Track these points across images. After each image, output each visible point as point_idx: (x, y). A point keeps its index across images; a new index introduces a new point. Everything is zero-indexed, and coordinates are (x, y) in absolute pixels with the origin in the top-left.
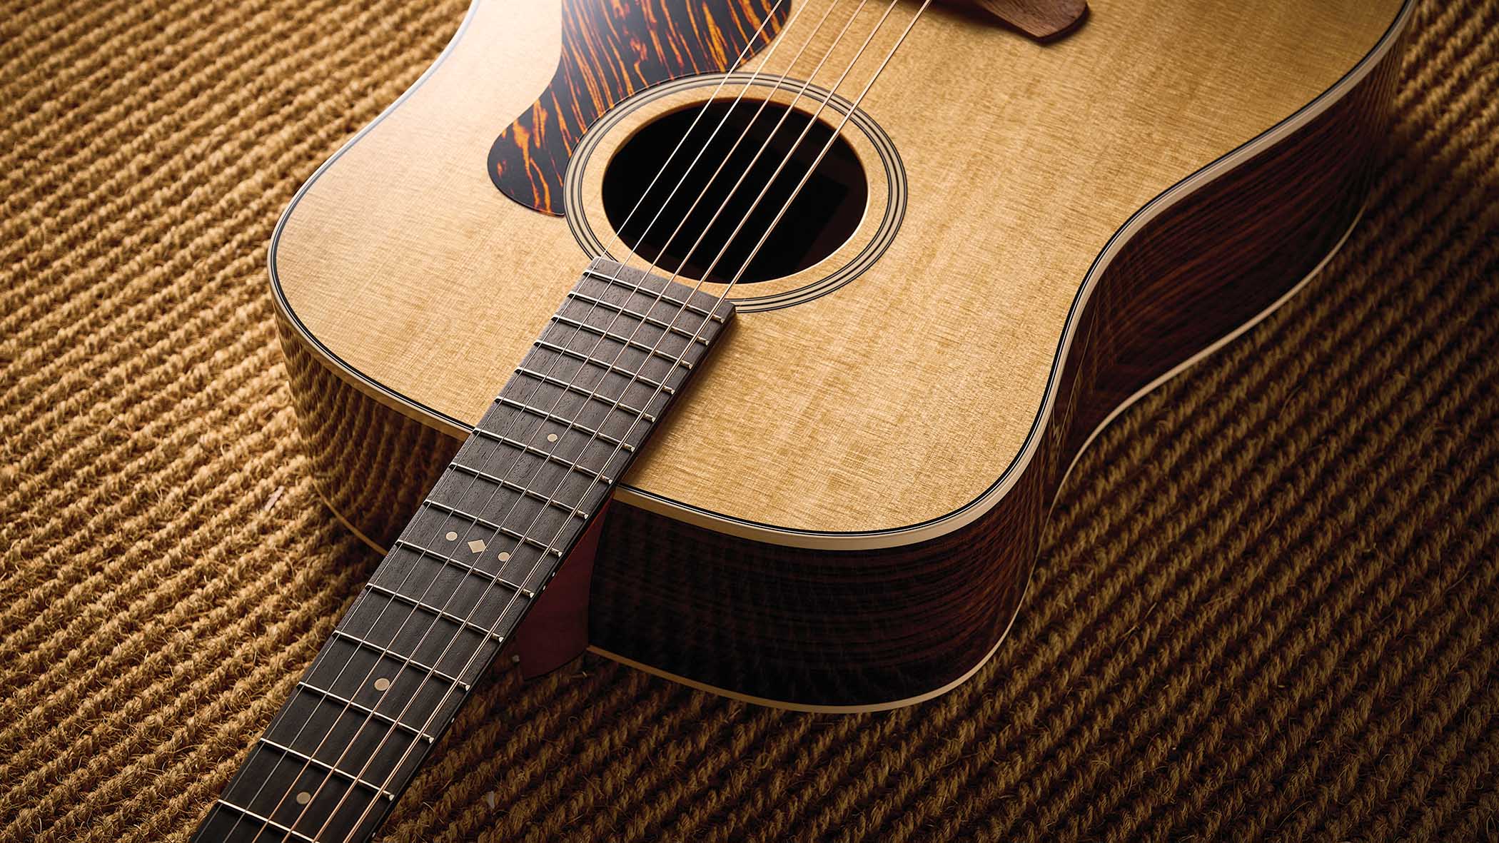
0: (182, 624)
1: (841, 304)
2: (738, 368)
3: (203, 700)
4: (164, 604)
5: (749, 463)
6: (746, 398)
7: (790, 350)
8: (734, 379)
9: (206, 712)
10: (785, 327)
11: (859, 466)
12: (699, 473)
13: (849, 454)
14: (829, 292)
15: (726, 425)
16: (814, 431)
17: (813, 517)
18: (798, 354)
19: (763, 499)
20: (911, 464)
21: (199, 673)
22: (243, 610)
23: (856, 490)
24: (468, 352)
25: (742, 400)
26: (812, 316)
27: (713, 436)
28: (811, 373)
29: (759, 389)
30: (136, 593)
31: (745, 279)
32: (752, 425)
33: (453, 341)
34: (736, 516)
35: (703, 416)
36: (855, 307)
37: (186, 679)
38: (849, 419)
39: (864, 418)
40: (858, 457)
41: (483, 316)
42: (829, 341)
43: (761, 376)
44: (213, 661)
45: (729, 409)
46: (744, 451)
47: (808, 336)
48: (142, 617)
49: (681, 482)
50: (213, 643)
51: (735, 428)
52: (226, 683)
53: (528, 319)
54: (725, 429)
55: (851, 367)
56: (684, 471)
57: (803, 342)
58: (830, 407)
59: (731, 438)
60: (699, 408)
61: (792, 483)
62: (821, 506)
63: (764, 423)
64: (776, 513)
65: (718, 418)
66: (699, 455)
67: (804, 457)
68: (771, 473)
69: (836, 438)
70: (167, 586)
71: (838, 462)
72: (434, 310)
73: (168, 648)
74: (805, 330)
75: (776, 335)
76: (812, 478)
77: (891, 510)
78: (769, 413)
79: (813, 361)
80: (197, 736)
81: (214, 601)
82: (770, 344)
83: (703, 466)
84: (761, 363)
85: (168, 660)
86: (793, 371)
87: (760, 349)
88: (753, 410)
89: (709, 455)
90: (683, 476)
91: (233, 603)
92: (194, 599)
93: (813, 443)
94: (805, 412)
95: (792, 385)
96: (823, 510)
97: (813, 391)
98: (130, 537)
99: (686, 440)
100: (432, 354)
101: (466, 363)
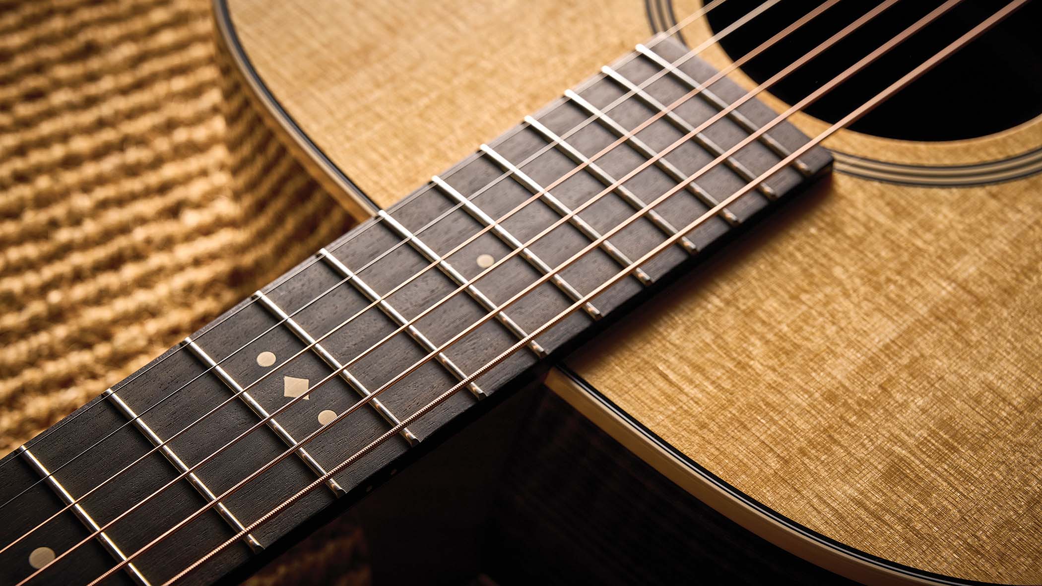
0: (86, 188)
1: (993, 204)
2: (808, 249)
3: (78, 276)
4: (71, 162)
5: (773, 398)
6: (804, 297)
7: (895, 247)
8: (795, 262)
9: (79, 292)
10: (899, 212)
11: (941, 459)
12: (687, 388)
13: (933, 433)
14: (982, 184)
15: (758, 327)
16: (890, 379)
17: (841, 517)
18: (905, 257)
19: (774, 463)
20: (1026, 482)
21: (87, 244)
22: (164, 189)
23: (925, 494)
24: (427, 107)
25: (794, 297)
26: (945, 210)
27: (731, 338)
28: (914, 291)
29: (828, 290)
30: (44, 143)
31: (858, 126)
32: (798, 340)
33: (414, 85)
34: (720, 474)
35: (728, 303)
36: (1013, 216)
37: (67, 249)
38: (951, 378)
39: (974, 387)
40: (945, 443)
41: (471, 66)
42: (960, 253)
43: (838, 271)
44: (107, 236)
45: (771, 304)
46: (771, 377)
47: (929, 236)
48: (39, 170)
49: (655, 393)
50: (114, 216)
51: (770, 336)
52: (114, 263)
53: (532, 88)
54: (753, 332)
55: (979, 301)
56: (665, 377)
57: (919, 243)
58: (928, 352)
59: (757, 348)
60: (726, 289)
61: (828, 451)
62: (860, 504)
63: (817, 343)
64: (784, 490)
65: (749, 313)
66: (698, 360)
67: (861, 415)
68: (800, 424)
69: (920, 402)
70: (81, 144)
71: (911, 441)
72: (409, 38)
73: (58, 211)
74: (927, 226)
75: (882, 219)
76: (861, 453)
77: (970, 547)
78: (831, 330)
79: (924, 275)
80: (57, 316)
81: (132, 171)
82: (869, 229)
83: (698, 378)
84: (844, 252)
85: (54, 224)
86: (889, 280)
87: (850, 232)
88: (806, 318)
89: (715, 364)
90: (661, 383)
91: (152, 179)
92: (109, 164)
93: (882, 398)
94: (887, 347)
95: (882, 301)
96: (862, 512)
97: (909, 319)
98: (58, 85)
99: (688, 330)
100: (378, 94)
101: (417, 121)
